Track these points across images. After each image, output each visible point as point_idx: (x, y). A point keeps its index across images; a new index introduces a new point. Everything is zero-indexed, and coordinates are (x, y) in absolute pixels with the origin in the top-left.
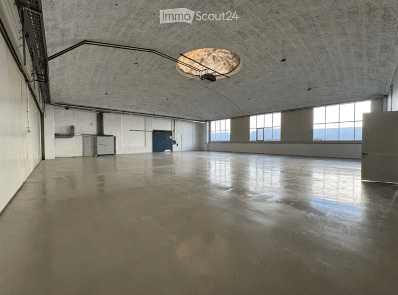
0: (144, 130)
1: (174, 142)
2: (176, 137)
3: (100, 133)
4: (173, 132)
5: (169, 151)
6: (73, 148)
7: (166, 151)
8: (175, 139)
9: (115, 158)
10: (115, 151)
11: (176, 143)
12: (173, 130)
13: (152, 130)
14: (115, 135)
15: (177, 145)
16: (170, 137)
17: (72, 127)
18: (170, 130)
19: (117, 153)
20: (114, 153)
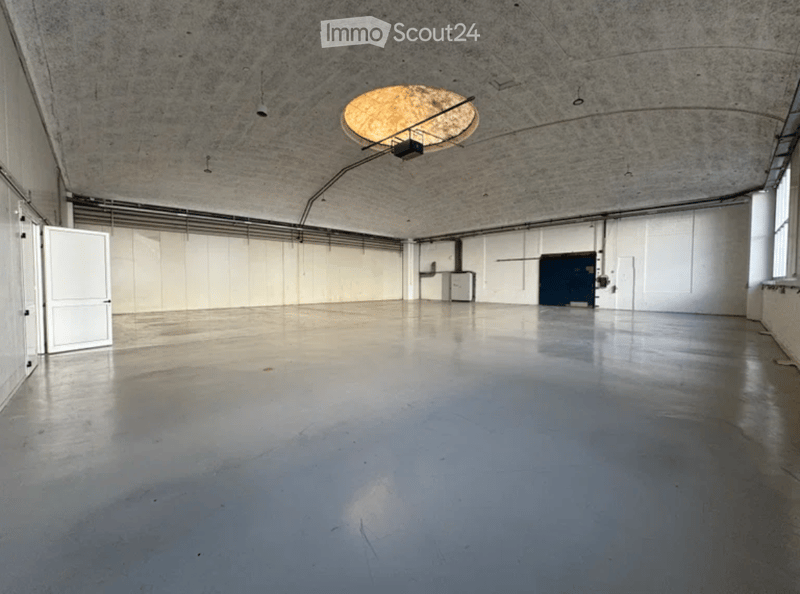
0: (521, 257)
1: (604, 282)
2: (605, 267)
3: (459, 270)
4: (599, 256)
5: (585, 304)
6: (433, 289)
7: (573, 304)
8: (608, 273)
9: (474, 307)
10: (474, 296)
11: (609, 287)
12: (599, 248)
13: (539, 256)
14: (474, 271)
15: (614, 289)
16: (589, 269)
17: (434, 264)
18: (591, 249)
19: (477, 300)
20: (470, 299)
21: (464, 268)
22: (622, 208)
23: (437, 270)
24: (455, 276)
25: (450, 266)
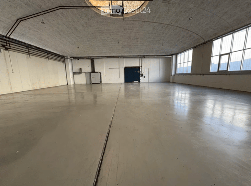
0: (118, 67)
1: (142, 75)
2: (144, 71)
3: (93, 71)
4: (141, 68)
5: (137, 81)
6: (81, 79)
7: (134, 82)
8: (143, 73)
9: (101, 85)
10: (101, 81)
11: (143, 76)
12: (140, 66)
13: (124, 67)
14: (101, 72)
15: (144, 77)
16: (138, 71)
17: (81, 69)
18: (138, 66)
19: (102, 82)
20: (100, 82)
21: (96, 70)
22: (149, 55)
23: (83, 71)
24: (92, 74)
25: (89, 69)
